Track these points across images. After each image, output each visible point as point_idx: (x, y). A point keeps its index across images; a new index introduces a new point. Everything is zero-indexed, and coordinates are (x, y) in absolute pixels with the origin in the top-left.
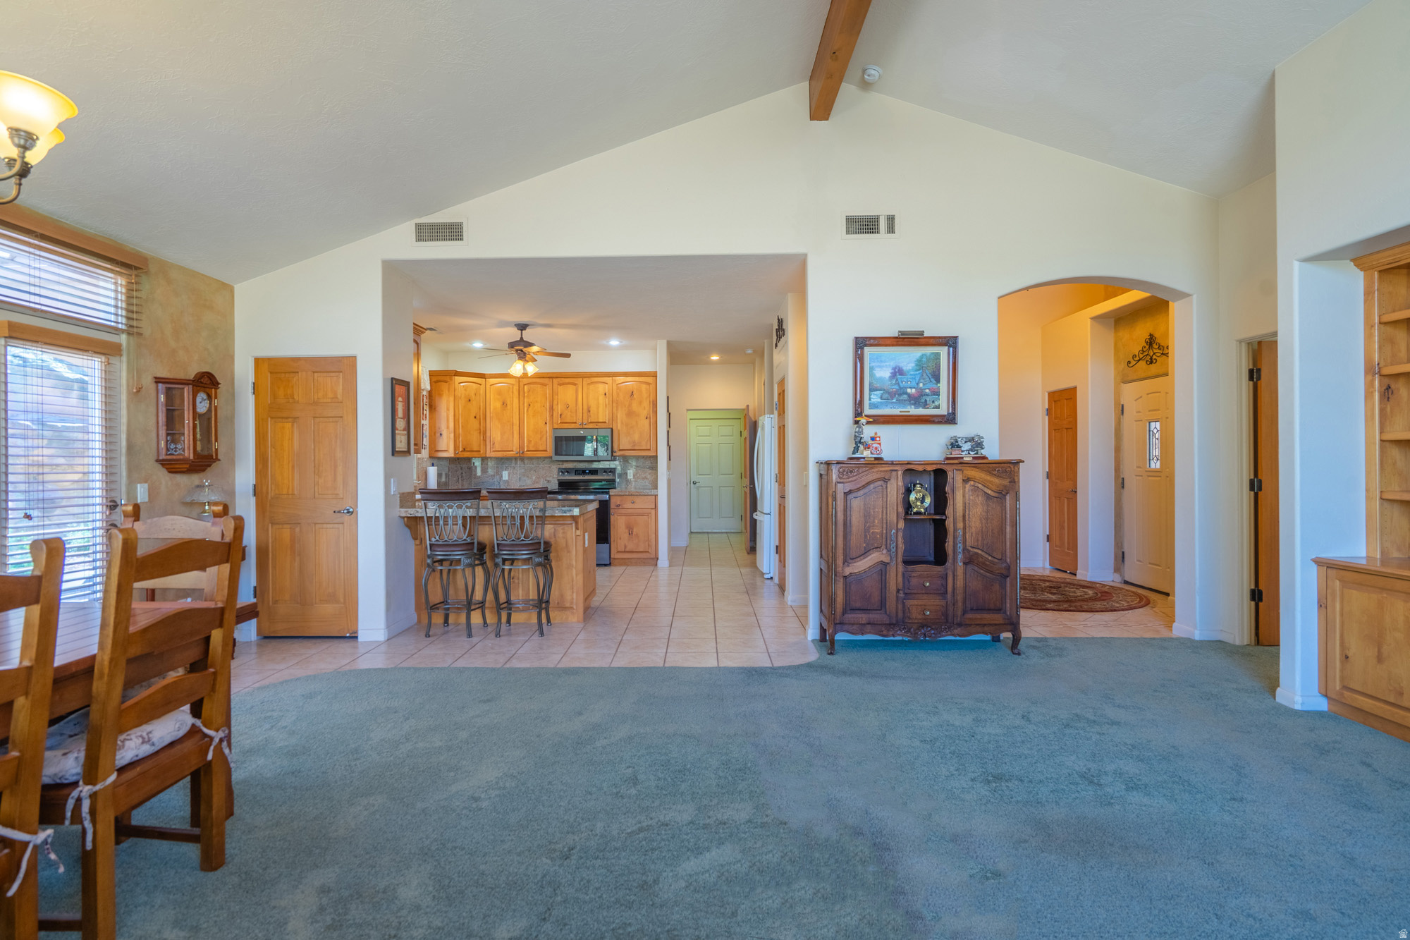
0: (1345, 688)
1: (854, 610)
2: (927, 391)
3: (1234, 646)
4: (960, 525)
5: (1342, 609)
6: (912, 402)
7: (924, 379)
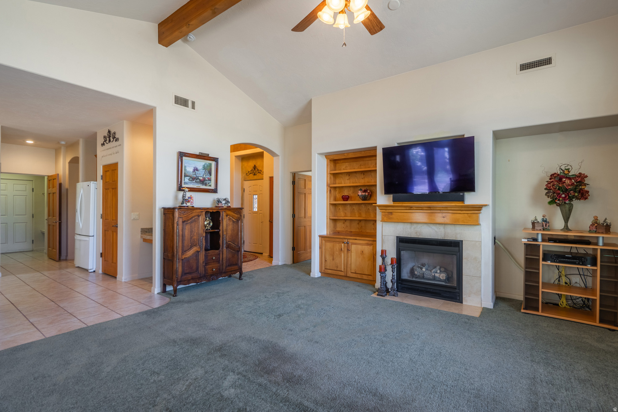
0: (326, 269)
1: (185, 274)
2: (207, 179)
3: (289, 265)
4: (225, 233)
5: (325, 248)
6: (201, 183)
7: (205, 174)
